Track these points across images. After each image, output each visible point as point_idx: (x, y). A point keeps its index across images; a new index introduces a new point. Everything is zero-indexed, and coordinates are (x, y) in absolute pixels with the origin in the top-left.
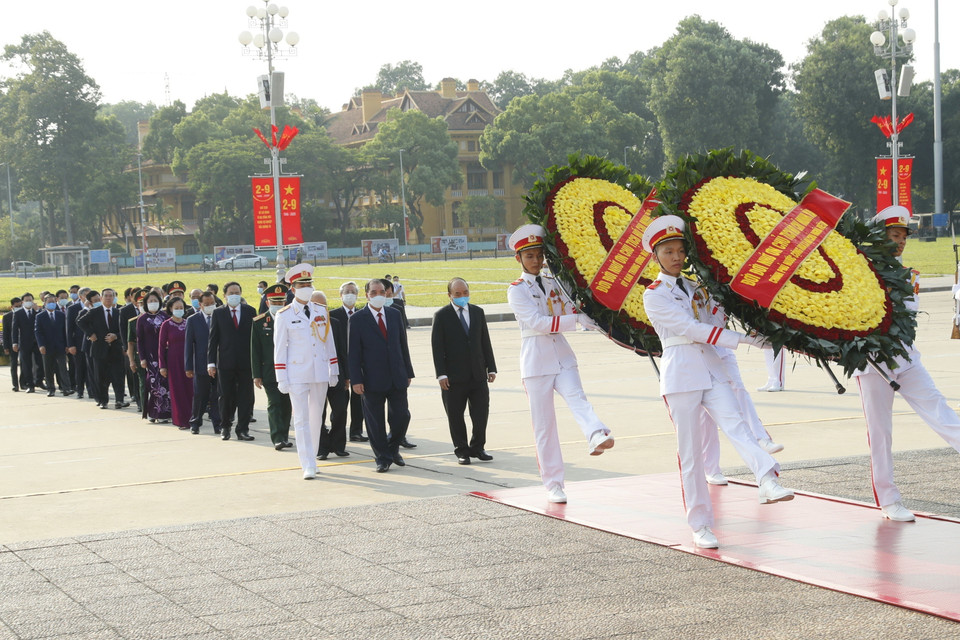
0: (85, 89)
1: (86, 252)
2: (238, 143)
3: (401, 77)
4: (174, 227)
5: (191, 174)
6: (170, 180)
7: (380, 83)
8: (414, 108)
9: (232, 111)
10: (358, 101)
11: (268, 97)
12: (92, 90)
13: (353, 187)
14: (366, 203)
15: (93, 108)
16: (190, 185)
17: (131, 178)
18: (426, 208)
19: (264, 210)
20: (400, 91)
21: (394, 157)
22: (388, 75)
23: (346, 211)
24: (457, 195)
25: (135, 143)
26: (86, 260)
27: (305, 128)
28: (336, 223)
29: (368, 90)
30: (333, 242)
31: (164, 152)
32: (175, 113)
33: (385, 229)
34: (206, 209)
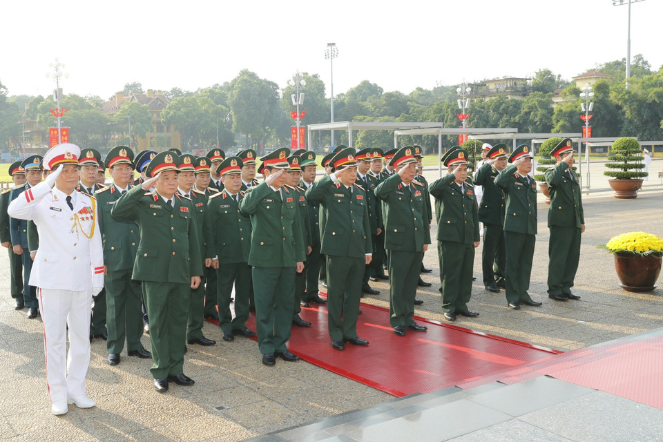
0: (2, 89)
3: (133, 88)
4: (37, 145)
5: (43, 124)
6: (37, 126)
7: (125, 90)
8: (136, 101)
10: (114, 97)
11: (57, 97)
12: (4, 90)
13: (110, 131)
14: (116, 137)
15: (4, 98)
16: (43, 128)
18: (139, 139)
20: (132, 94)
22: (128, 87)
23: (107, 140)
27: (91, 107)
28: (103, 144)
29: (119, 93)
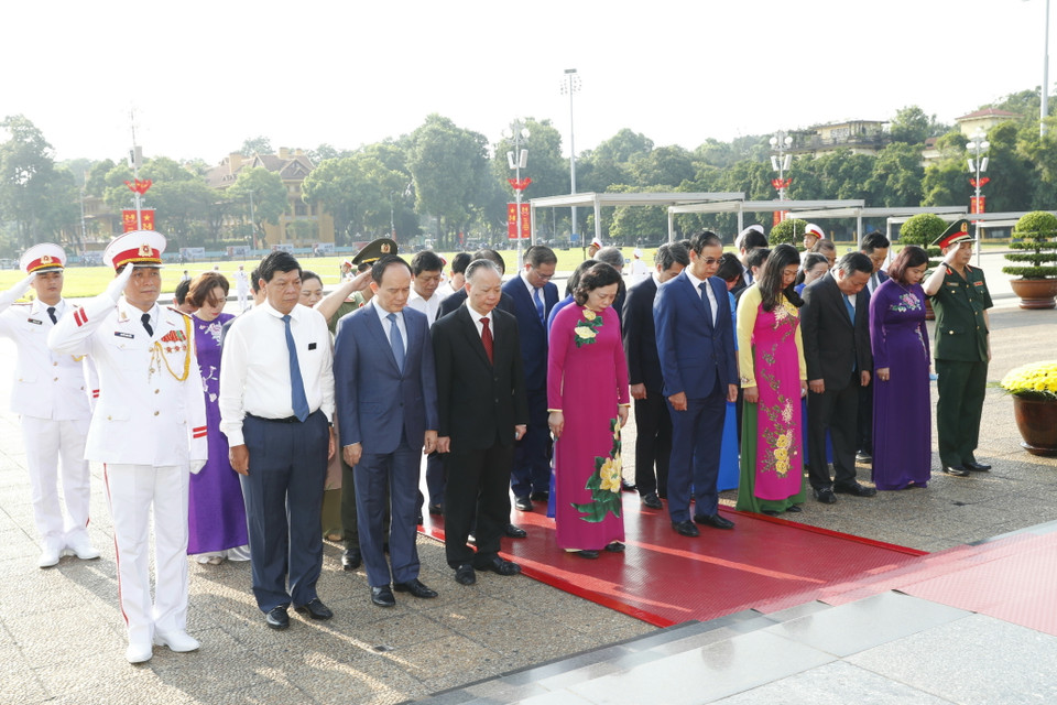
0: (46, 150)
3: (257, 145)
7: (244, 149)
8: (261, 166)
9: (145, 165)
10: (227, 160)
11: (133, 161)
12: (50, 151)
13: (221, 214)
14: (232, 223)
15: (51, 162)
16: (113, 211)
17: (76, 207)
18: (268, 227)
20: (255, 154)
21: (247, 195)
22: (249, 144)
24: (289, 219)
30: (208, 248)
33: (242, 240)
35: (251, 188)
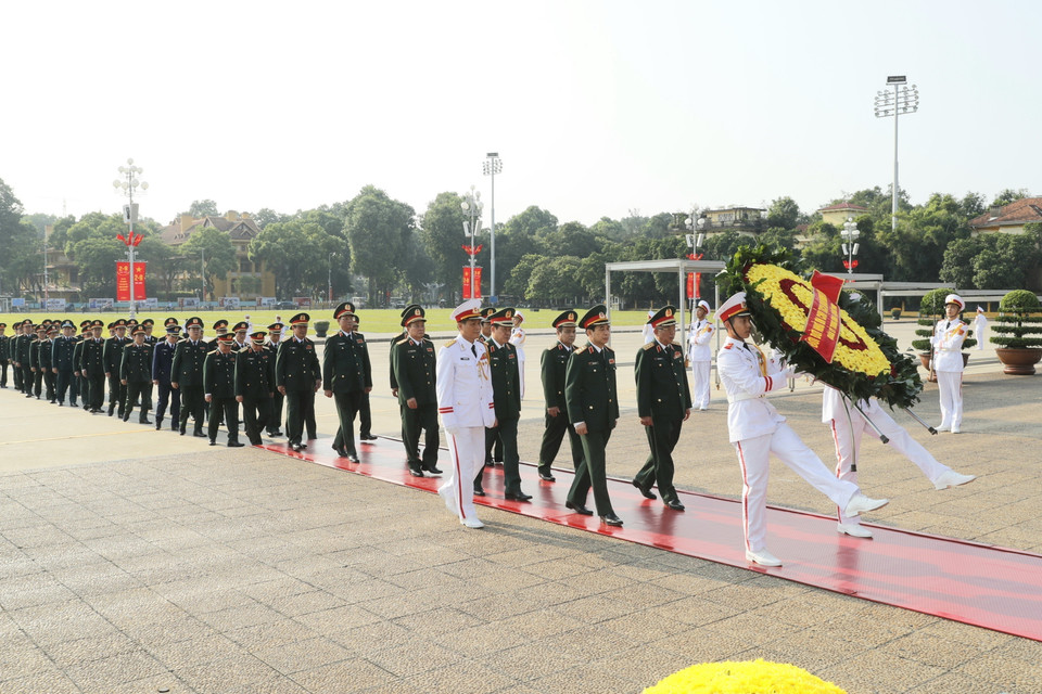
0: (14, 205)
1: (9, 299)
2: (106, 240)
3: (203, 209)
4: (65, 287)
5: (76, 257)
6: (64, 260)
7: (192, 211)
8: (211, 226)
9: (103, 222)
10: (178, 220)
11: (128, 217)
12: (18, 206)
13: (174, 268)
14: (181, 277)
15: (19, 216)
16: (75, 263)
17: (40, 258)
18: (216, 281)
19: (123, 281)
20: (203, 216)
21: (198, 252)
22: (197, 207)
23: (170, 281)
24: (234, 275)
25: (43, 237)
26: (10, 304)
27: (146, 234)
28: (163, 288)
29: (185, 214)
30: (161, 298)
31: (61, 244)
32: (69, 222)
33: (192, 292)
34: (85, 278)
35: (203, 246)
